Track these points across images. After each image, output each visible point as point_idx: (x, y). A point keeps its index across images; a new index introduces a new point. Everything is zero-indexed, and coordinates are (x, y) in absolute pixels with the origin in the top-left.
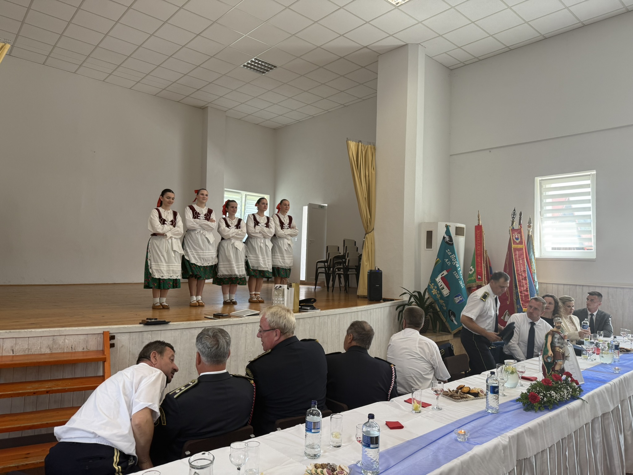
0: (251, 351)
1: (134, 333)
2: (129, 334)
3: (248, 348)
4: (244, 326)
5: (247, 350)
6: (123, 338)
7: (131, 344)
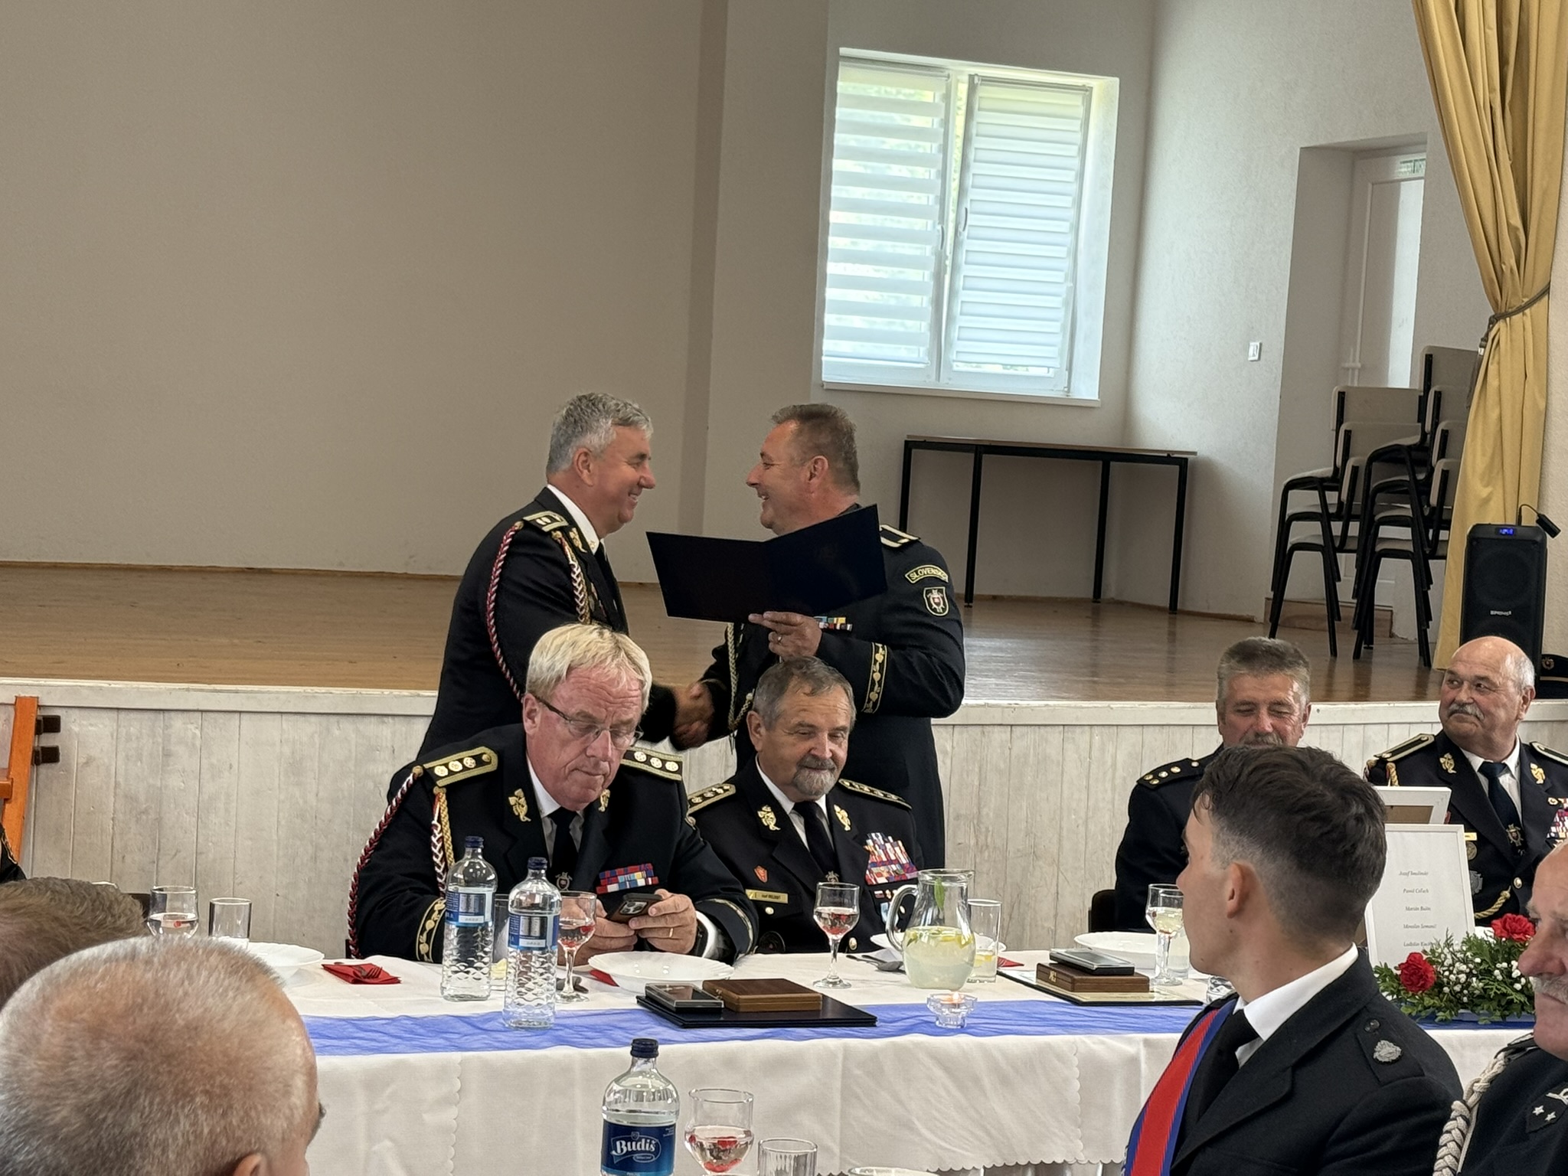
1: (133, 715)
2: (114, 714)
6: (90, 728)
7: (121, 756)
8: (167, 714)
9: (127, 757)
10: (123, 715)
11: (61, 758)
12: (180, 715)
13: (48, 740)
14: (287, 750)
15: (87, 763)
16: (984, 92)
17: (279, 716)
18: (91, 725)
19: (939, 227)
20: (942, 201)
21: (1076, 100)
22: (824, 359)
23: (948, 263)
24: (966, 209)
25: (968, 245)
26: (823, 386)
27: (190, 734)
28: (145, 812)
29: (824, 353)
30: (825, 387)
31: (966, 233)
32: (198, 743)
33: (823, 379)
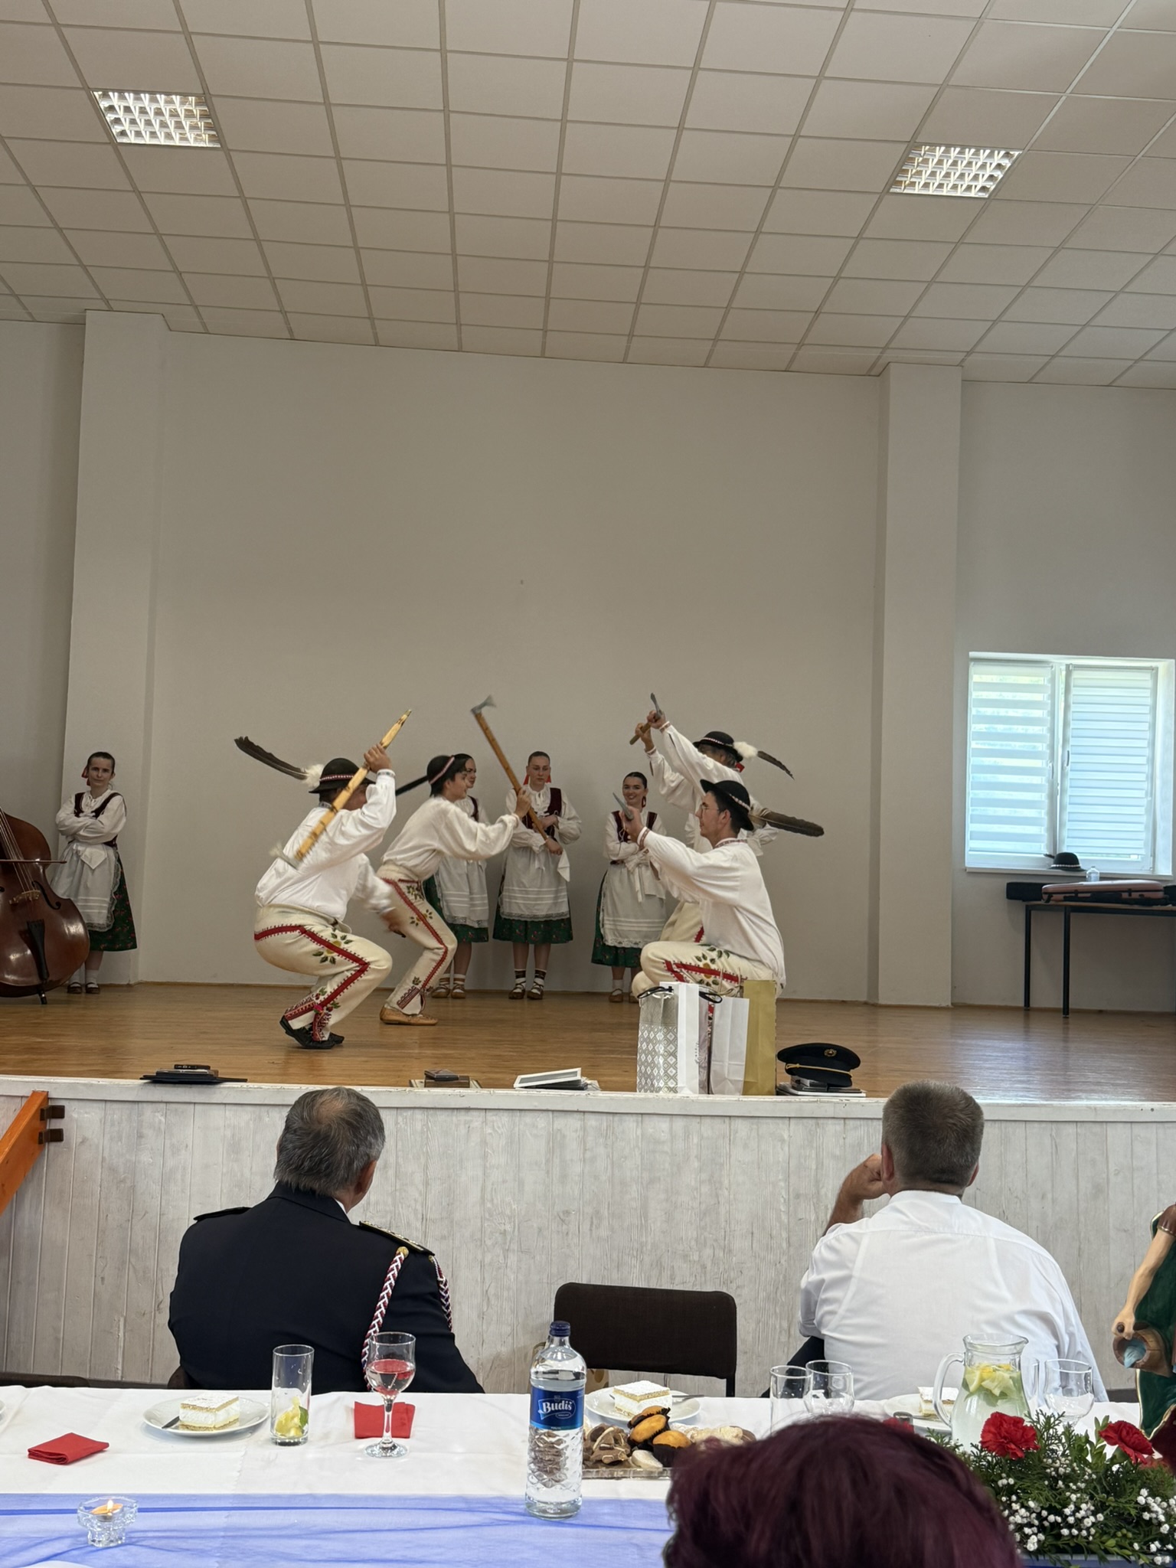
2: (102, 1105)
6: (86, 1115)
7: (107, 1137)
8: (140, 1105)
9: (111, 1139)
10: (108, 1104)
11: (65, 1138)
12: (150, 1106)
13: (54, 1124)
14: (229, 1133)
15: (82, 1142)
16: (1076, 675)
17: (223, 1106)
18: (86, 1113)
19: (1051, 765)
20: (1052, 747)
21: (1147, 677)
22: (967, 852)
23: (1059, 788)
24: (1068, 752)
25: (1071, 775)
27: (157, 1120)
28: (123, 1181)
29: (967, 848)
30: (967, 871)
31: (1069, 768)
32: (163, 1127)
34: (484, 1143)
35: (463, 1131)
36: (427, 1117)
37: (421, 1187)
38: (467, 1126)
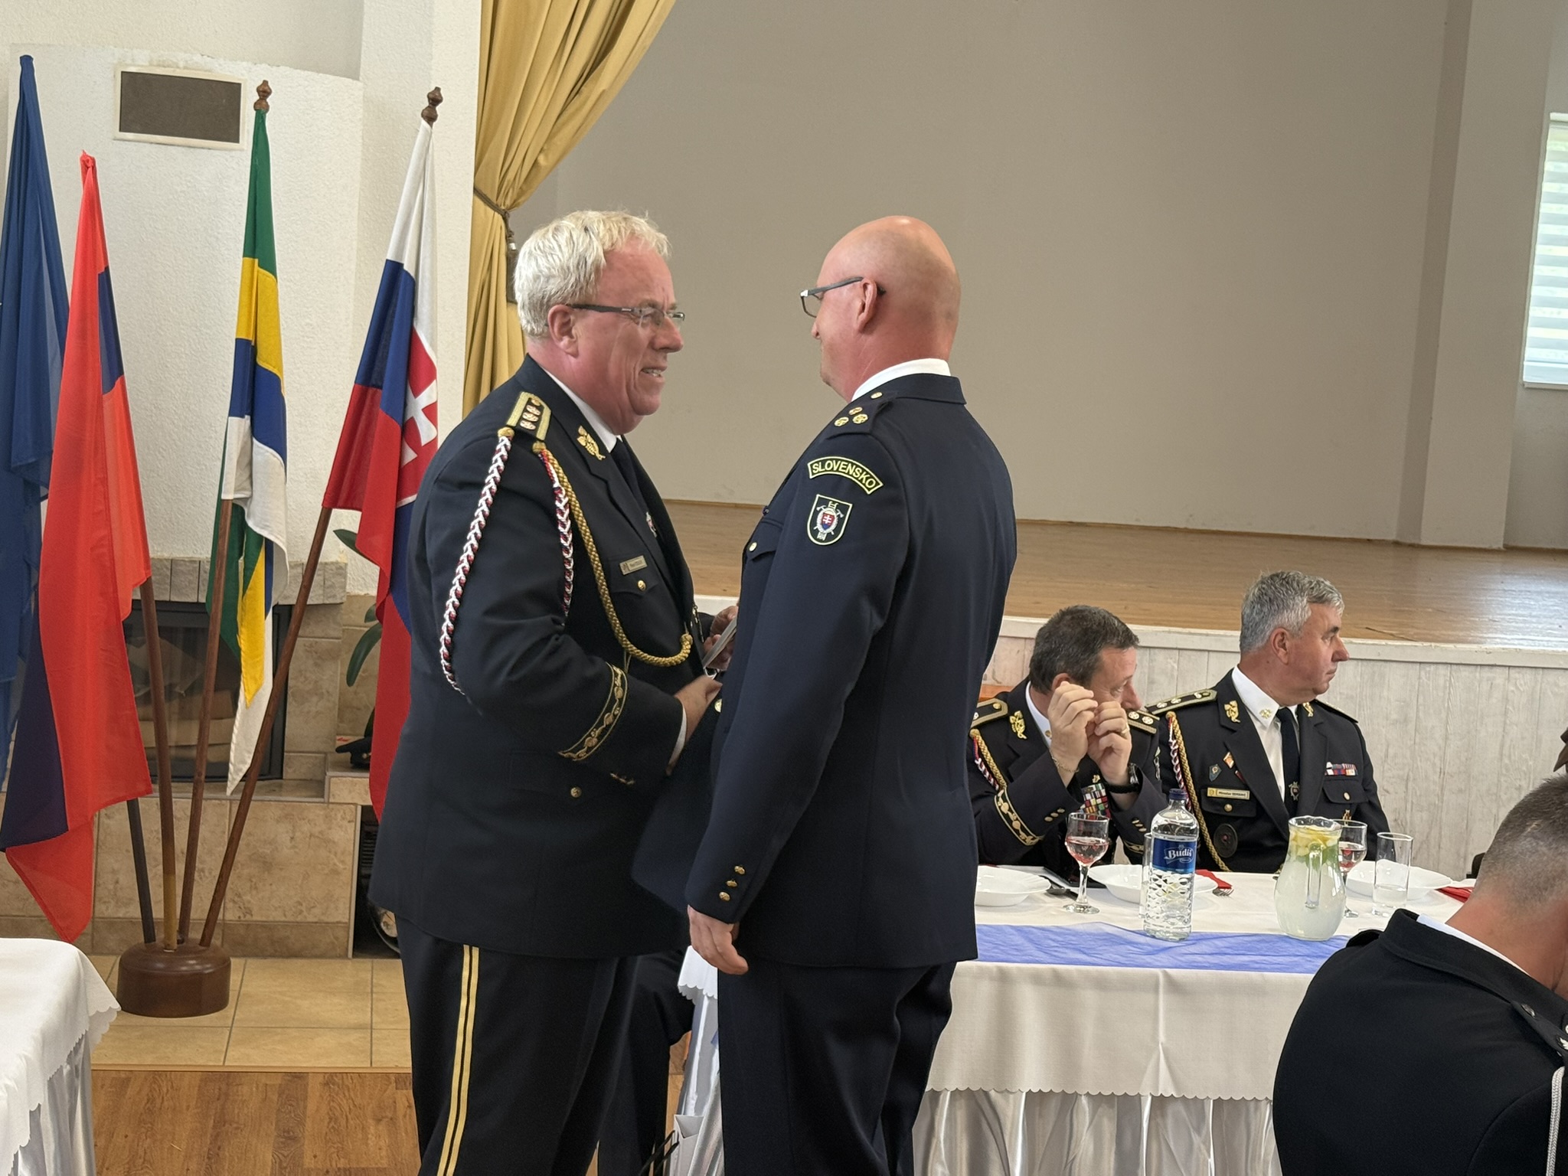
0: (1524, 768)
3: (1510, 757)
4: (1499, 676)
5: (1506, 761)
22: (1526, 363)
26: (1524, 385)
29: (1526, 359)
30: (1526, 386)
33: (1524, 380)
34: (1506, 699)
35: (1485, 687)
36: (1450, 673)
37: (1441, 742)
38: (1490, 682)
